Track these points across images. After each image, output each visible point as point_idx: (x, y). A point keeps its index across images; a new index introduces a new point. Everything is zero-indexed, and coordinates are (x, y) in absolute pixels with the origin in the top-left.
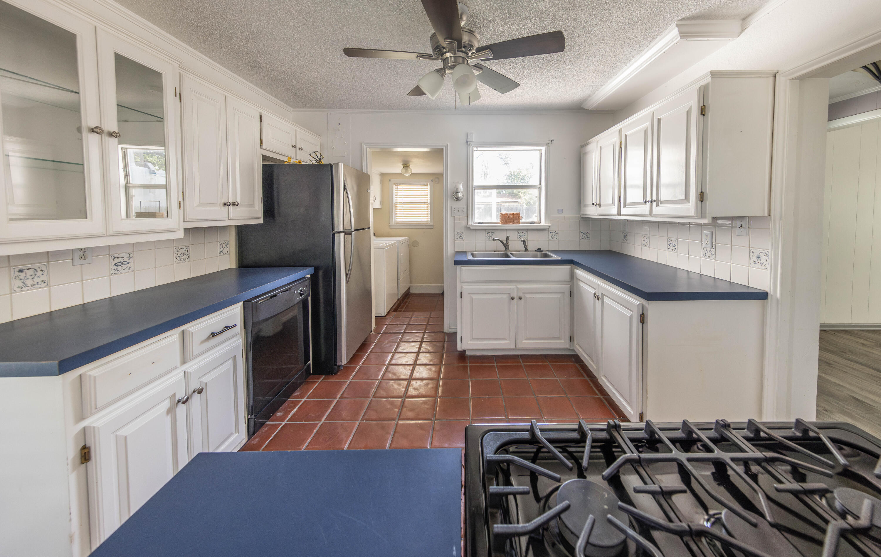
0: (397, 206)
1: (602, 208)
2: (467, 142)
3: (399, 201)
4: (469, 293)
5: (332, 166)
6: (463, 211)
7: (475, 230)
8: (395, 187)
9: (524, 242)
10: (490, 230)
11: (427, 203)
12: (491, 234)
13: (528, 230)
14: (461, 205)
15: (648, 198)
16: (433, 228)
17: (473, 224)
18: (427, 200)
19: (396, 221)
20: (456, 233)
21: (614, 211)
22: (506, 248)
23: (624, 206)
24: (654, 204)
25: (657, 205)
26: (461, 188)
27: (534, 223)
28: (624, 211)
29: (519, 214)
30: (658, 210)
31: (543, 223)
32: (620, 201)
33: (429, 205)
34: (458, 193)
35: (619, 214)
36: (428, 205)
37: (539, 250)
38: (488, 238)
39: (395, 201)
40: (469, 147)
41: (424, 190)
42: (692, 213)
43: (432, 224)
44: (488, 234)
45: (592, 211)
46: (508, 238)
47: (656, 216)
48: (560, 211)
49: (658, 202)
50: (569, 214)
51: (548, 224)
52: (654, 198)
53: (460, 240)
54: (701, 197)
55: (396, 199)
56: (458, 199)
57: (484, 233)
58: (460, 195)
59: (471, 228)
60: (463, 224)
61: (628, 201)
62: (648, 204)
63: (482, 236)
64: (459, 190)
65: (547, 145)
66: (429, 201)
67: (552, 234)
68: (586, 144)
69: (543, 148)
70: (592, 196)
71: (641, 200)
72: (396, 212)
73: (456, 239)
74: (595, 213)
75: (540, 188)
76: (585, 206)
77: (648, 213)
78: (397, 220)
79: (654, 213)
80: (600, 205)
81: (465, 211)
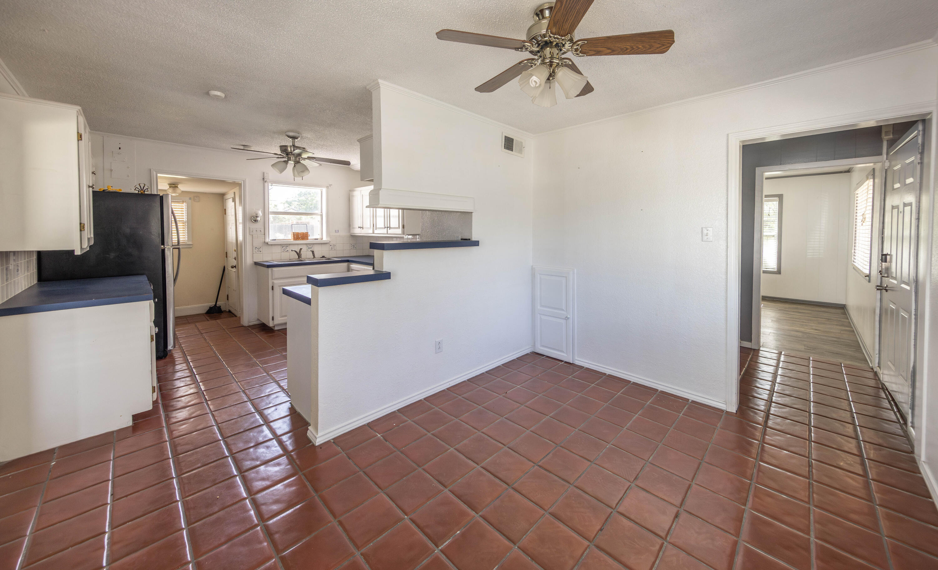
1: (364, 230)
2: (264, 179)
4: (279, 286)
5: (162, 198)
6: (261, 231)
7: (272, 245)
9: (313, 252)
10: (284, 245)
12: (285, 248)
13: (314, 244)
14: (259, 226)
15: (386, 226)
17: (270, 241)
20: (254, 248)
21: (371, 231)
22: (299, 257)
23: (376, 229)
24: (388, 228)
25: (390, 229)
26: (260, 213)
27: (317, 239)
28: (376, 232)
29: (308, 233)
30: (390, 231)
31: (325, 238)
32: (374, 226)
33: (186, 224)
34: (257, 217)
35: (373, 233)
37: (323, 257)
38: (283, 250)
40: (265, 183)
41: (179, 208)
42: (401, 233)
43: (190, 243)
44: (283, 248)
45: (358, 232)
46: (301, 249)
47: (389, 234)
48: (337, 231)
49: (390, 228)
50: (343, 233)
51: (329, 239)
52: (388, 226)
53: (258, 253)
54: (403, 227)
56: (256, 221)
57: (279, 247)
58: (259, 219)
59: (269, 243)
60: (263, 240)
61: (377, 227)
62: (386, 228)
63: (278, 250)
64: (258, 215)
65: (327, 187)
66: (185, 220)
67: (331, 246)
68: (353, 191)
69: (324, 190)
70: (357, 222)
71: (383, 226)
73: (254, 252)
74: (360, 232)
75: (322, 215)
76: (354, 228)
77: (386, 233)
79: (388, 233)
80: (363, 228)
81: (263, 230)
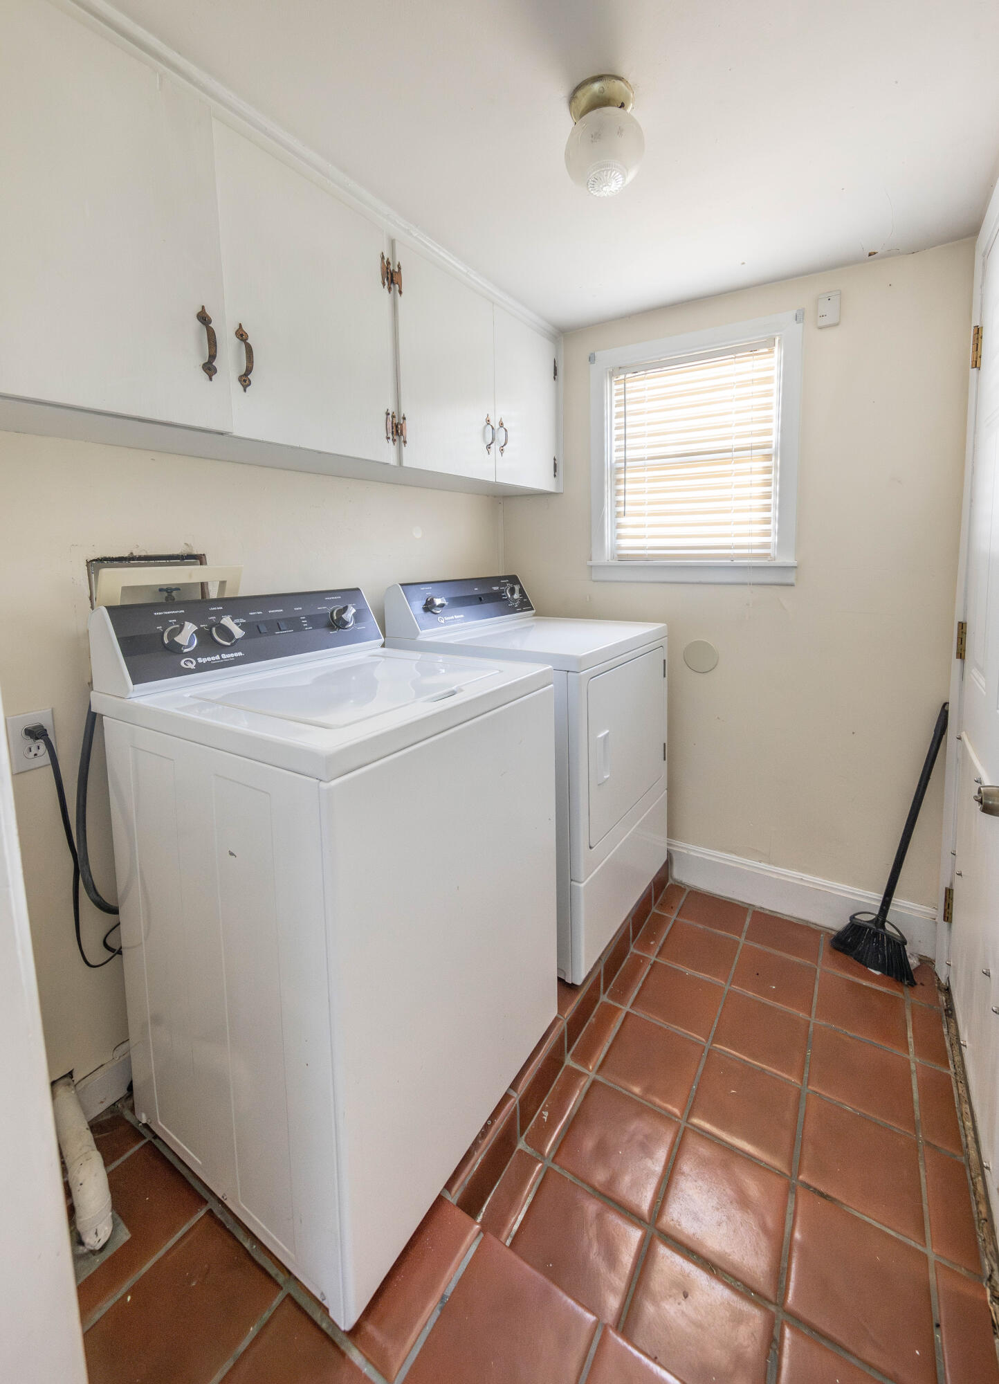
0: (622, 476)
3: (631, 454)
8: (615, 387)
11: (766, 451)
16: (792, 585)
18: (767, 432)
19: (619, 548)
33: (775, 462)
36: (768, 457)
39: (617, 455)
41: (753, 382)
43: (790, 561)
55: (618, 443)
66: (774, 438)
72: (618, 503)
78: (624, 543)
